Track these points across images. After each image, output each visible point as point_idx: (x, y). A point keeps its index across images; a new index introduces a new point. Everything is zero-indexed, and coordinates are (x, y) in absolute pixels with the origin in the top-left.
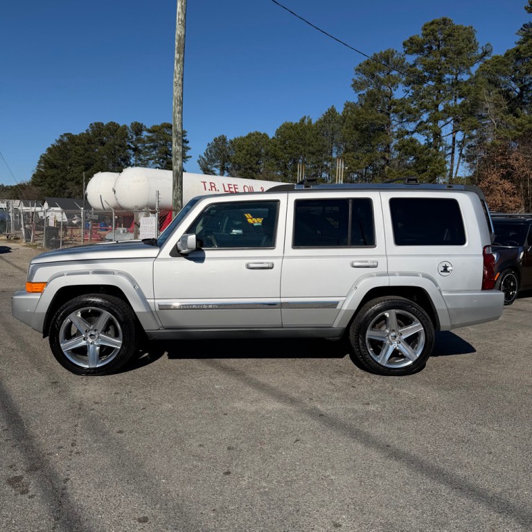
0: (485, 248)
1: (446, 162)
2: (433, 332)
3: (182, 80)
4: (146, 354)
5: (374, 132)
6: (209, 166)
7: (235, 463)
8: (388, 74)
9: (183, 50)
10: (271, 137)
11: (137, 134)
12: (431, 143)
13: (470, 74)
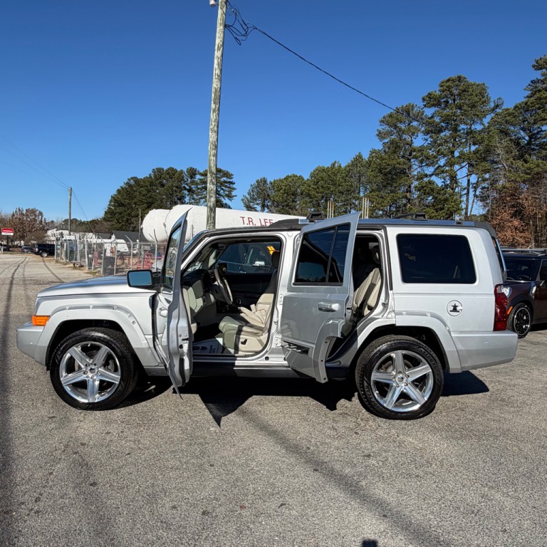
0: (496, 286)
1: (461, 202)
2: (442, 374)
3: (218, 127)
4: (153, 387)
5: (396, 175)
6: (251, 204)
7: (205, 535)
8: (409, 124)
9: (219, 100)
10: (306, 179)
11: (191, 177)
12: (448, 185)
13: (483, 124)
